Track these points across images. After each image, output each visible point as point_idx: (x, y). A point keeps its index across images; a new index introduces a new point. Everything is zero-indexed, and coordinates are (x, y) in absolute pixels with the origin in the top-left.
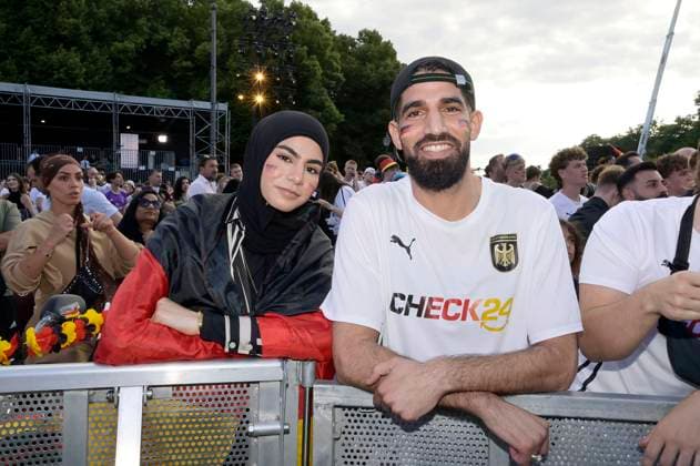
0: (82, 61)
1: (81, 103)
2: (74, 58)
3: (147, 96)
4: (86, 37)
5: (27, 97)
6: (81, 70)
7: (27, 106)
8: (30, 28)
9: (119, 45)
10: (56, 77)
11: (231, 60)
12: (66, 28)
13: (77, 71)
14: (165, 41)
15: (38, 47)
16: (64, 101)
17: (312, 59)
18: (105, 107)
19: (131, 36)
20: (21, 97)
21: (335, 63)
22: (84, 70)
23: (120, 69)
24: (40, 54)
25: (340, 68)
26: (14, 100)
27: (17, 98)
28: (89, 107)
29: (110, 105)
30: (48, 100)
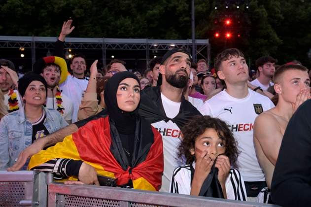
0: (132, 22)
1: (130, 45)
2: (128, 22)
3: (166, 39)
4: (134, 9)
5: (104, 45)
6: (131, 28)
7: (104, 49)
8: (107, 8)
9: (151, 12)
10: (119, 32)
11: (211, 14)
12: (124, 6)
13: (129, 29)
14: (175, 7)
15: (111, 18)
16: (122, 45)
17: (261, 8)
18: (142, 47)
19: (156, 7)
20: (101, 45)
21: (276, 9)
22: (133, 27)
23: (151, 25)
24: (112, 21)
25: (280, 11)
26: (98, 47)
27: (99, 45)
28: (134, 47)
29: (145, 46)
30: (114, 45)
